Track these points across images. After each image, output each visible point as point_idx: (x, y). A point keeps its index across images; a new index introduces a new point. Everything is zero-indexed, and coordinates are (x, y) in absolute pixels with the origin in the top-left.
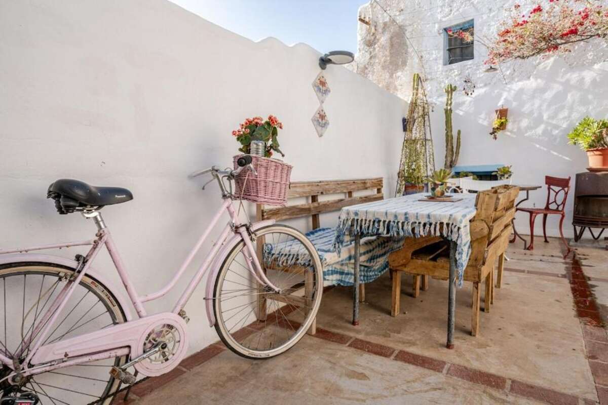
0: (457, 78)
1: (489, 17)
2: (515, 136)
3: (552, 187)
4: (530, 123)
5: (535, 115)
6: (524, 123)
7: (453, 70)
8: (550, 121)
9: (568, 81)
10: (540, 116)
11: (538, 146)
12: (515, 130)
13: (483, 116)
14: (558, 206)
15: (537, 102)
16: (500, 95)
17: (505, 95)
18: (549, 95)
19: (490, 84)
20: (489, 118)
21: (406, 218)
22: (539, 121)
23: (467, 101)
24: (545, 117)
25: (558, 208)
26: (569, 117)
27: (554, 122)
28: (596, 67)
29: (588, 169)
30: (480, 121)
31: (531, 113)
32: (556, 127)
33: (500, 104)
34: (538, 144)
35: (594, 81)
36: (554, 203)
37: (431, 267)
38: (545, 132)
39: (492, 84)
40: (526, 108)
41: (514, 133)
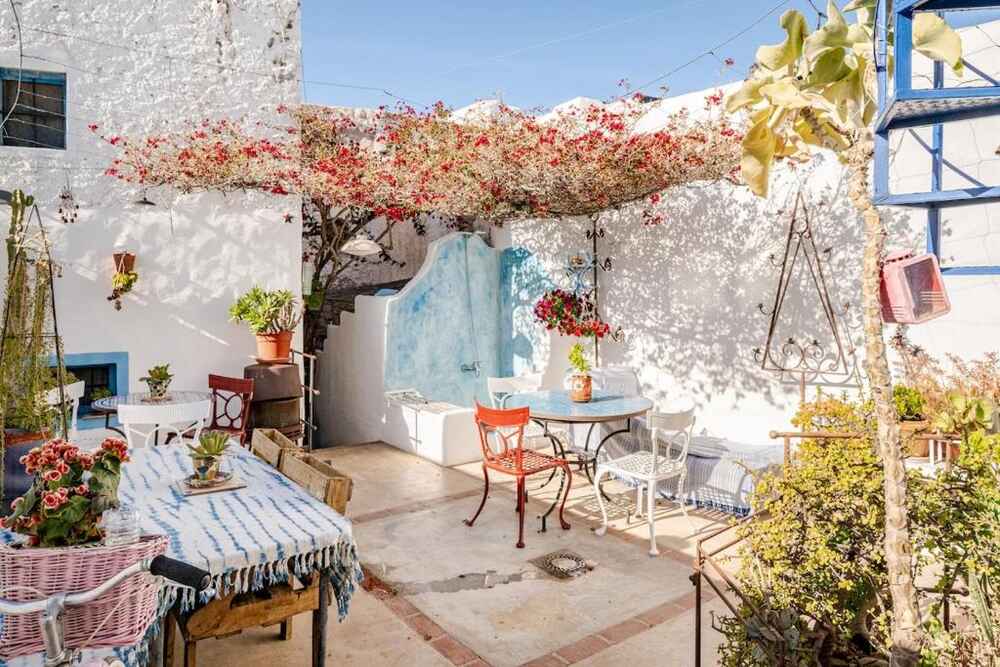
0: (29, 178)
1: (96, 81)
2: (145, 304)
3: (218, 391)
4: (170, 282)
5: (178, 271)
6: (162, 282)
7: (21, 159)
8: (199, 282)
9: (223, 226)
10: (186, 273)
11: (181, 321)
12: (146, 293)
13: (86, 260)
14: (232, 421)
15: (181, 251)
16: (118, 229)
17: (127, 229)
18: (197, 242)
19: (99, 204)
20: (99, 268)
21: (281, 554)
22: (182, 281)
23: (51, 227)
24: (192, 276)
25: (231, 424)
26: (226, 279)
27: (206, 285)
28: (258, 213)
29: (258, 360)
30: (80, 271)
31: (171, 267)
32: (207, 292)
33: (120, 244)
34: (183, 318)
35: (255, 235)
36: (225, 417)
37: (262, 611)
38: (192, 298)
39: (103, 205)
40: (164, 258)
41: (146, 298)
